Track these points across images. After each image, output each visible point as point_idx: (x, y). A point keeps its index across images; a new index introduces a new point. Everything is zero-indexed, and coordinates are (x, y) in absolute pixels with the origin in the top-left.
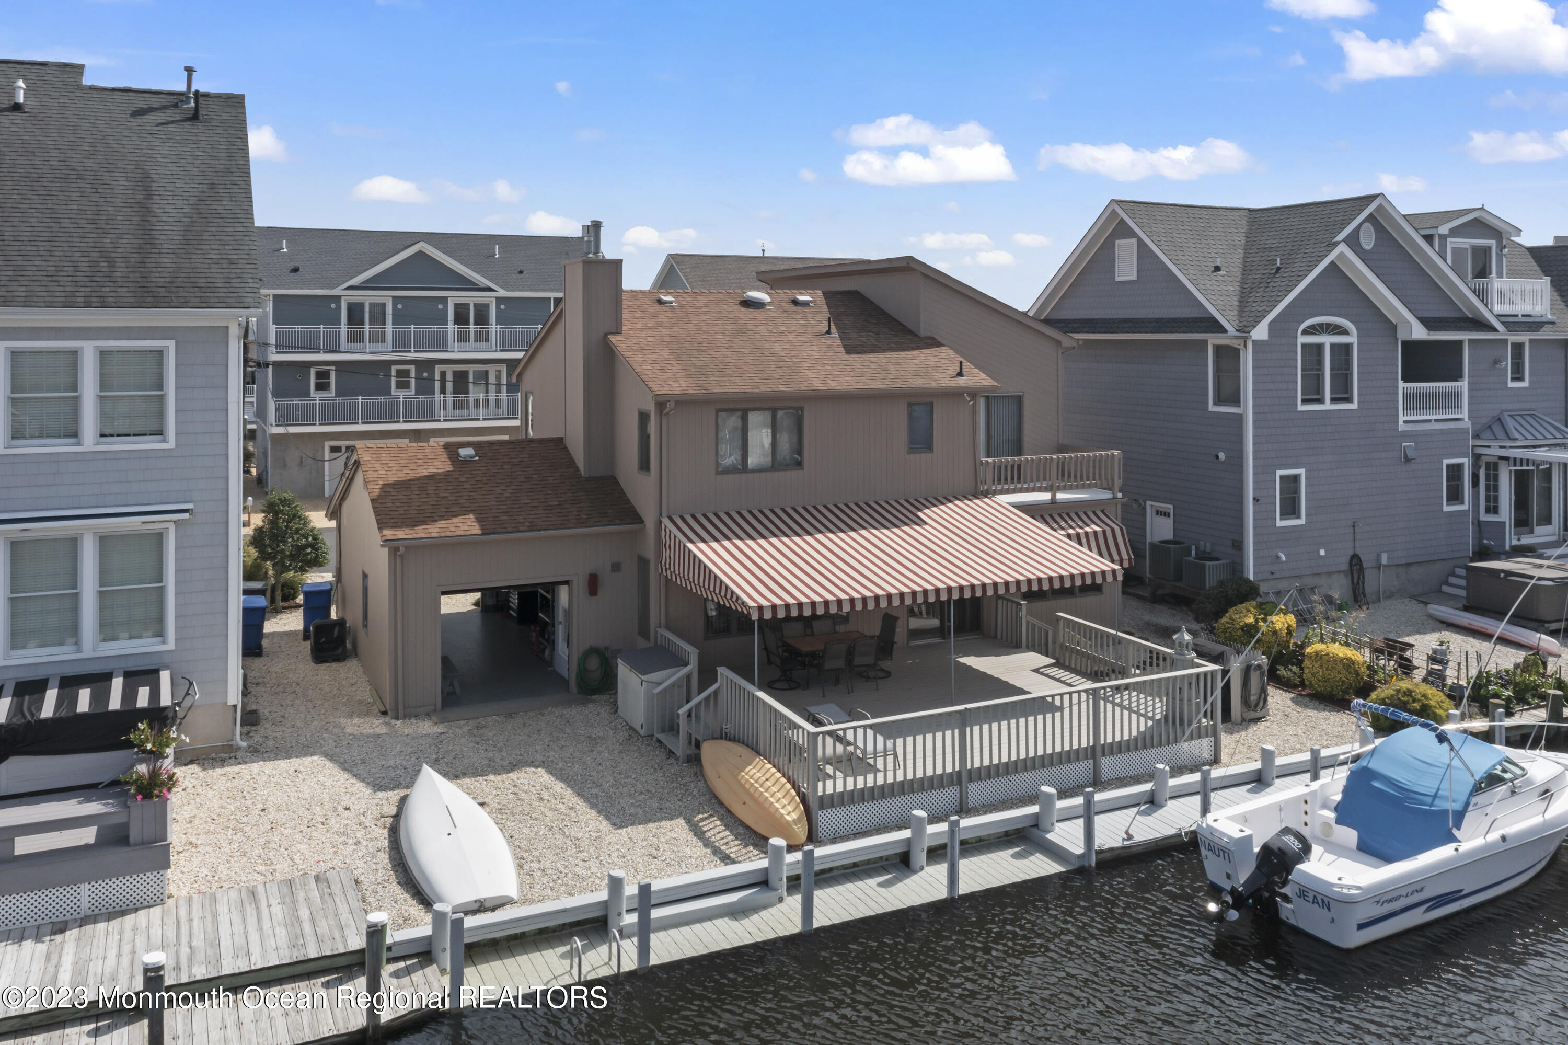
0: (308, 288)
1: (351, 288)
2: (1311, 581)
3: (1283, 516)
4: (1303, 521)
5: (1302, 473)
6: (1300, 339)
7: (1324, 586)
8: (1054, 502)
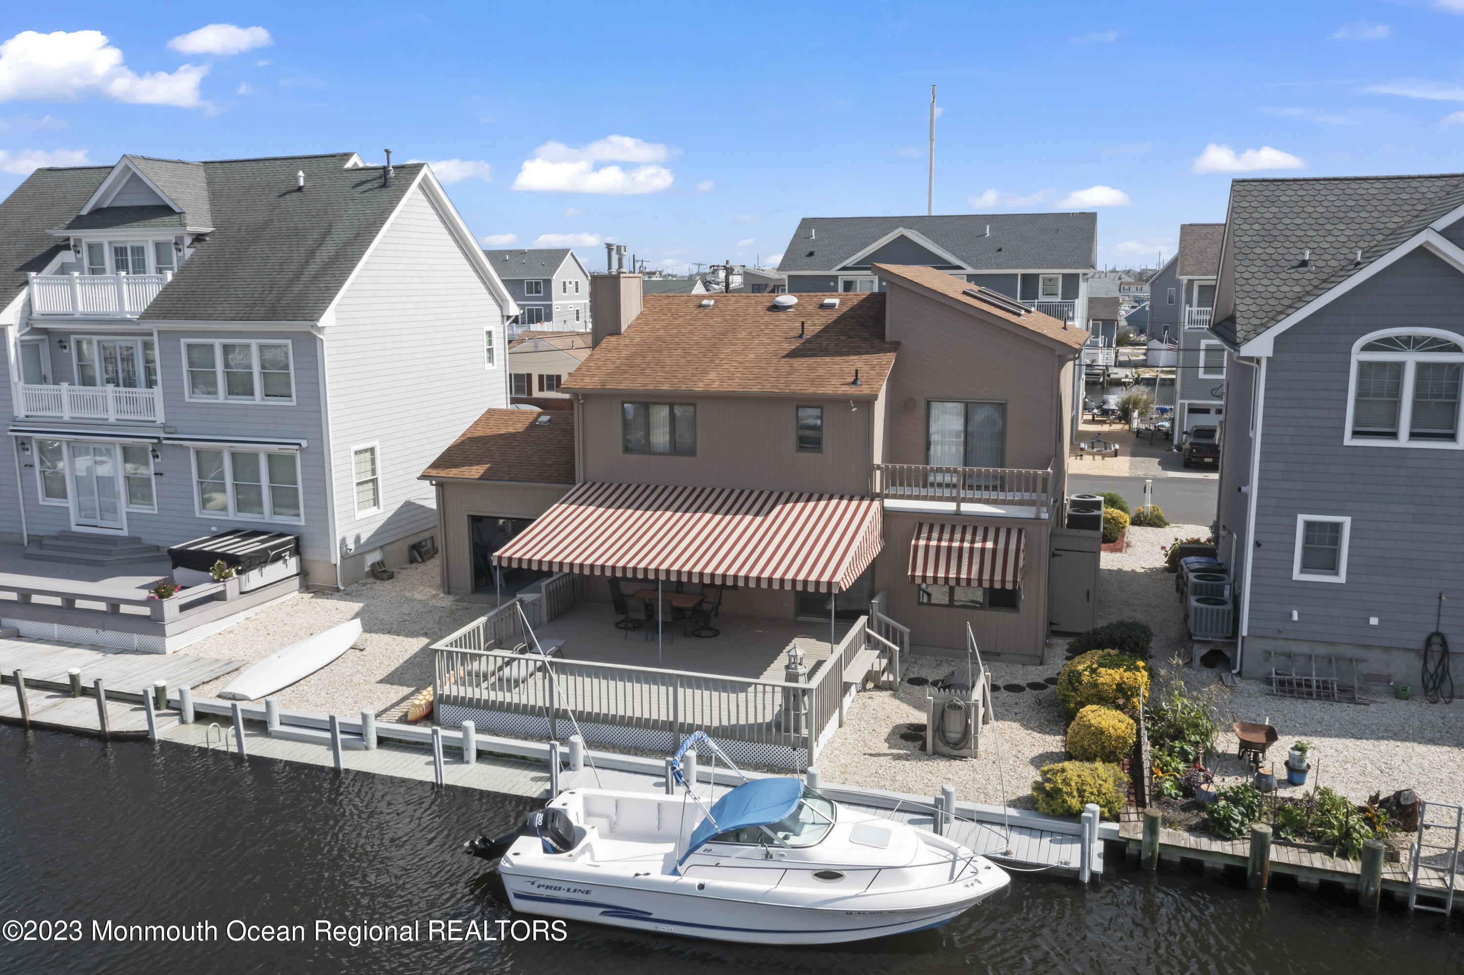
0: (812, 270)
1: (844, 269)
2: (1350, 652)
3: (1306, 567)
4: (1341, 578)
5: (1347, 521)
6: (1357, 356)
7: (1375, 662)
8: (958, 513)
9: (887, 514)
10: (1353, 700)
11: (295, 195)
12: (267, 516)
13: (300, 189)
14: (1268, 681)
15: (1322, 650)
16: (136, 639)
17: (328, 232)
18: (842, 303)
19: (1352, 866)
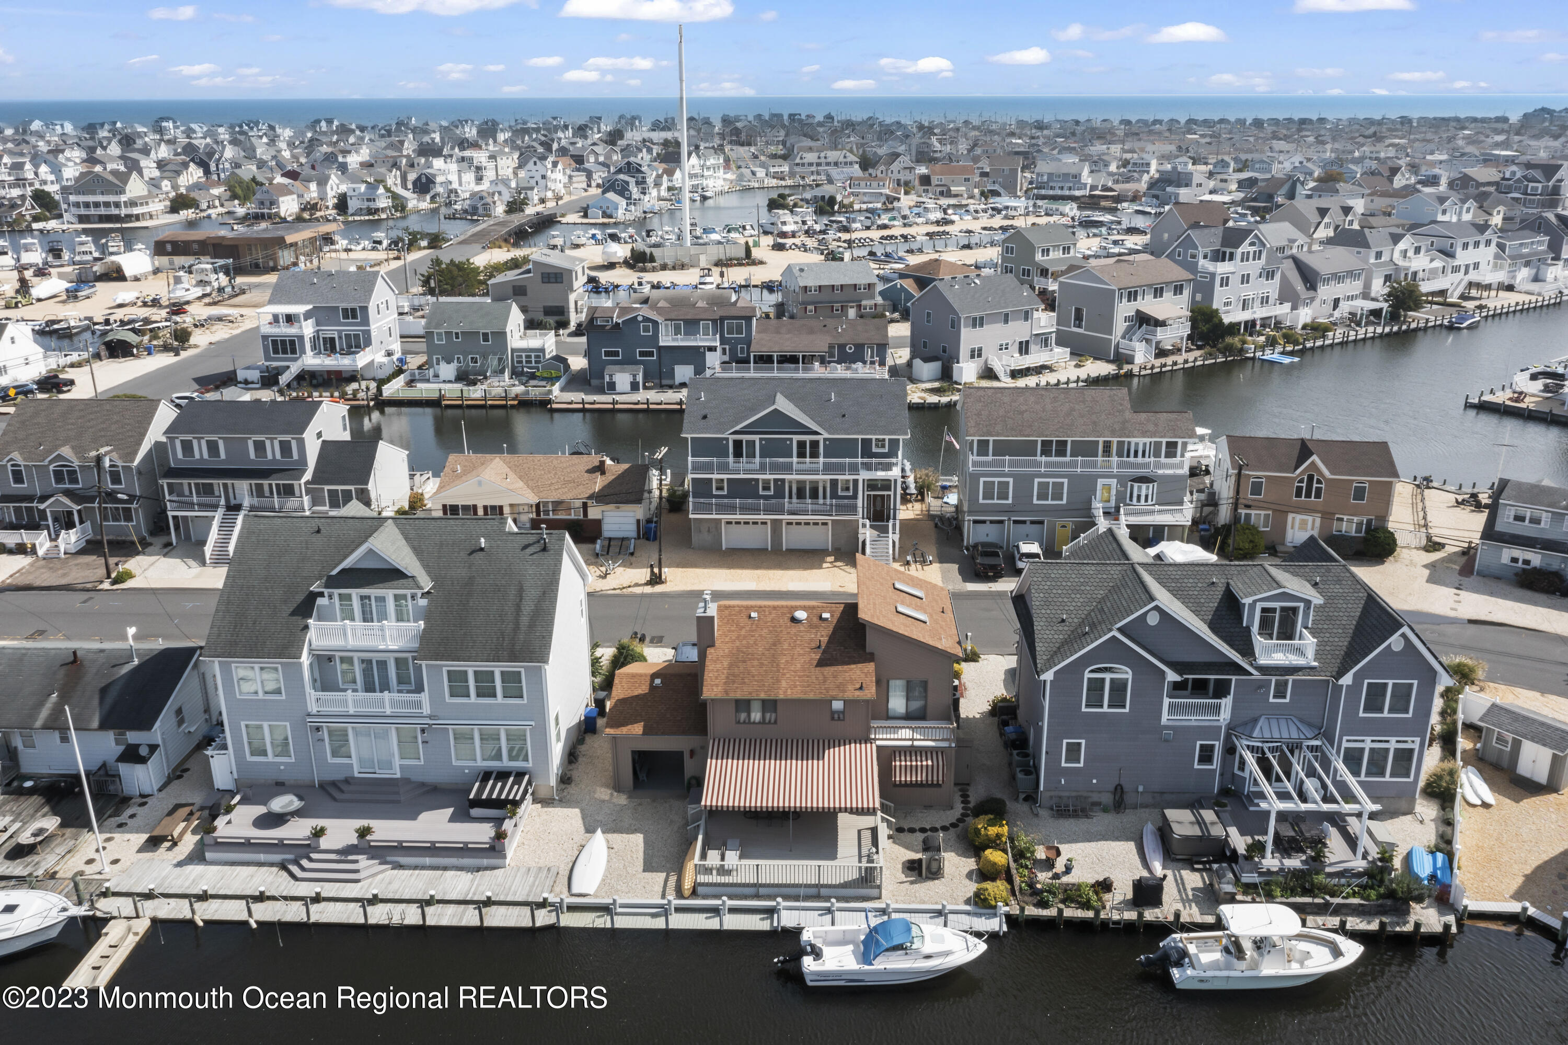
1: (735, 433)
2: (1085, 794)
3: (1067, 761)
4: (1081, 765)
5: (1083, 742)
6: (1087, 675)
7: (1095, 797)
8: (912, 746)
9: (878, 747)
10: (1087, 817)
11: (481, 554)
12: (506, 763)
13: (482, 549)
14: (1052, 809)
15: (1074, 794)
16: (485, 862)
17: (521, 590)
18: (832, 616)
19: (1090, 914)
